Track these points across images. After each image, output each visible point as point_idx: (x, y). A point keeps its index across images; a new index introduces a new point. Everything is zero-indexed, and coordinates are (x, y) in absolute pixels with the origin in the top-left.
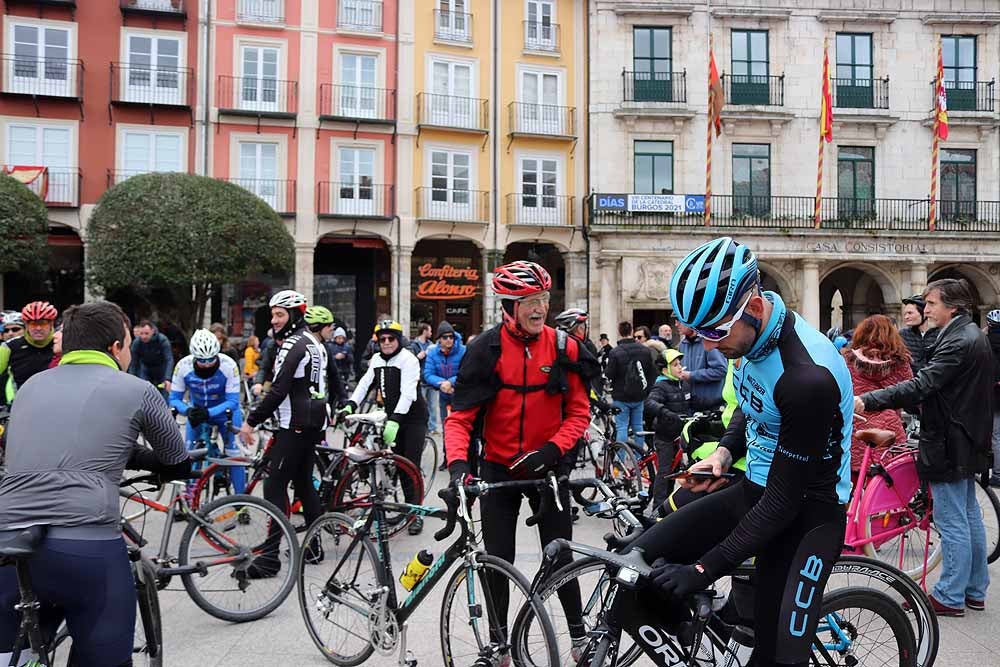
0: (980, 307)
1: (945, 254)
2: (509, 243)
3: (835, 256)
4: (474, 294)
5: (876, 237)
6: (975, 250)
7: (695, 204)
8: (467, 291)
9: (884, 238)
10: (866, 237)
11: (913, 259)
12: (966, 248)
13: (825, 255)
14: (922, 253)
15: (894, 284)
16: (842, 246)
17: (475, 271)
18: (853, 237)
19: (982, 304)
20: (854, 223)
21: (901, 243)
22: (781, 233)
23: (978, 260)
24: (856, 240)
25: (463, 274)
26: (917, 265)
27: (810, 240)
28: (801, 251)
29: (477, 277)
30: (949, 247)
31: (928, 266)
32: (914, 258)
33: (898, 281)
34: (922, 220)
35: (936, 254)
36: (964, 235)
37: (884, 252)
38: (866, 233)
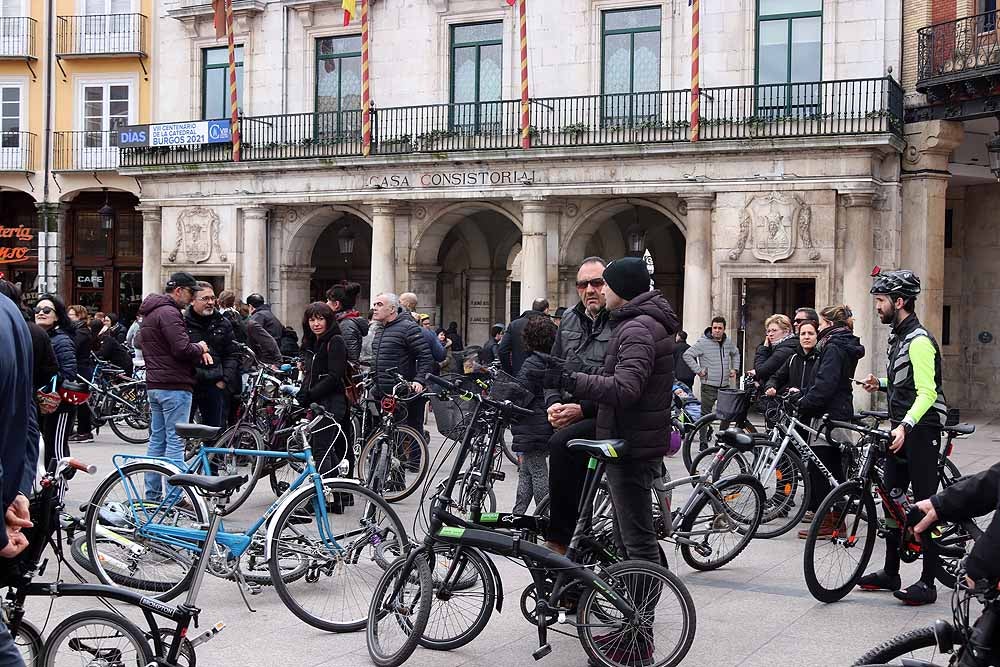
1: (566, 184)
2: (62, 195)
3: (405, 195)
4: (27, 257)
5: (460, 163)
6: (613, 175)
7: (219, 132)
8: (19, 254)
9: (474, 163)
12: (597, 172)
13: (393, 194)
14: (528, 184)
16: (416, 179)
17: (28, 230)
18: (426, 165)
21: (499, 169)
22: (323, 165)
23: (617, 192)
25: (15, 233)
27: (374, 173)
28: (361, 190)
29: (31, 237)
30: (573, 173)
32: (516, 193)
35: (548, 184)
36: (577, 152)
37: (473, 186)
38: (432, 158)
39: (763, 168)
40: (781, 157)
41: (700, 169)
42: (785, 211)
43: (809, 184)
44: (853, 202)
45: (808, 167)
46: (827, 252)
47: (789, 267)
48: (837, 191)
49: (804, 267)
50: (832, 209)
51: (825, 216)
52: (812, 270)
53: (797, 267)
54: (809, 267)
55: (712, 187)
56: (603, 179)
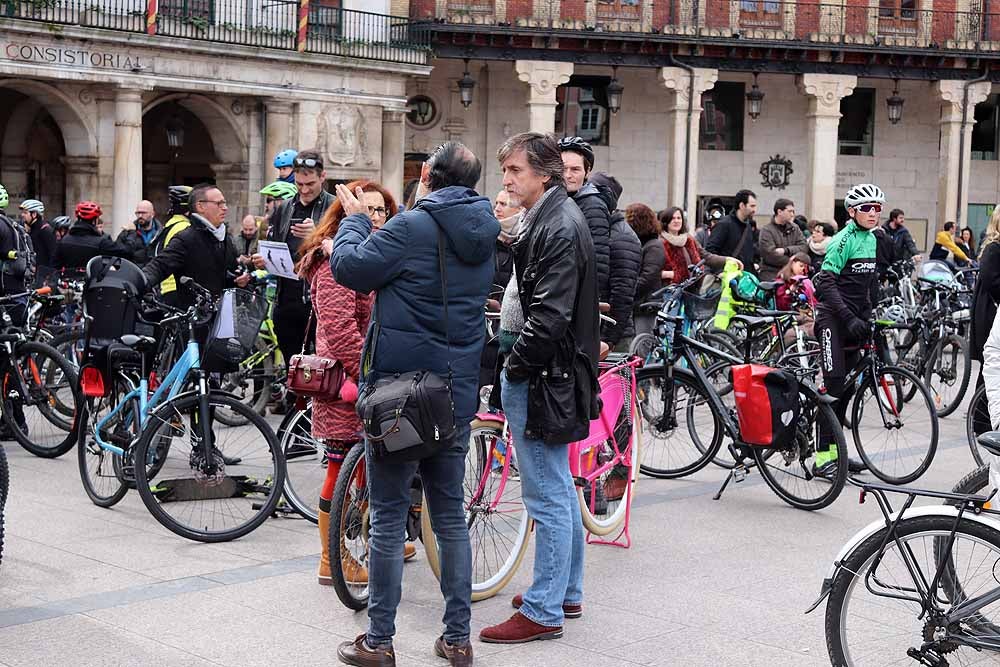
0: (216, 167)
1: (170, 75)
5: (59, 38)
6: (215, 72)
9: (74, 39)
10: (43, 36)
11: (120, 80)
12: (200, 67)
14: (135, 71)
15: (85, 124)
18: (20, 34)
19: (219, 161)
20: (23, 9)
21: (101, 50)
23: (218, 90)
24: (23, 39)
26: (127, 91)
30: (177, 65)
31: (144, 94)
32: (122, 78)
33: (93, 118)
34: (136, 14)
35: (156, 74)
36: (201, 46)
37: (72, 65)
38: (42, 28)
39: (334, 81)
40: (347, 74)
41: (289, 76)
42: (349, 122)
43: (366, 100)
44: (394, 118)
45: (366, 84)
46: (376, 158)
47: (353, 170)
48: (383, 107)
49: (363, 170)
50: (379, 122)
51: (375, 128)
52: (367, 173)
53: (358, 170)
54: (367, 170)
55: (297, 94)
56: (207, 75)
